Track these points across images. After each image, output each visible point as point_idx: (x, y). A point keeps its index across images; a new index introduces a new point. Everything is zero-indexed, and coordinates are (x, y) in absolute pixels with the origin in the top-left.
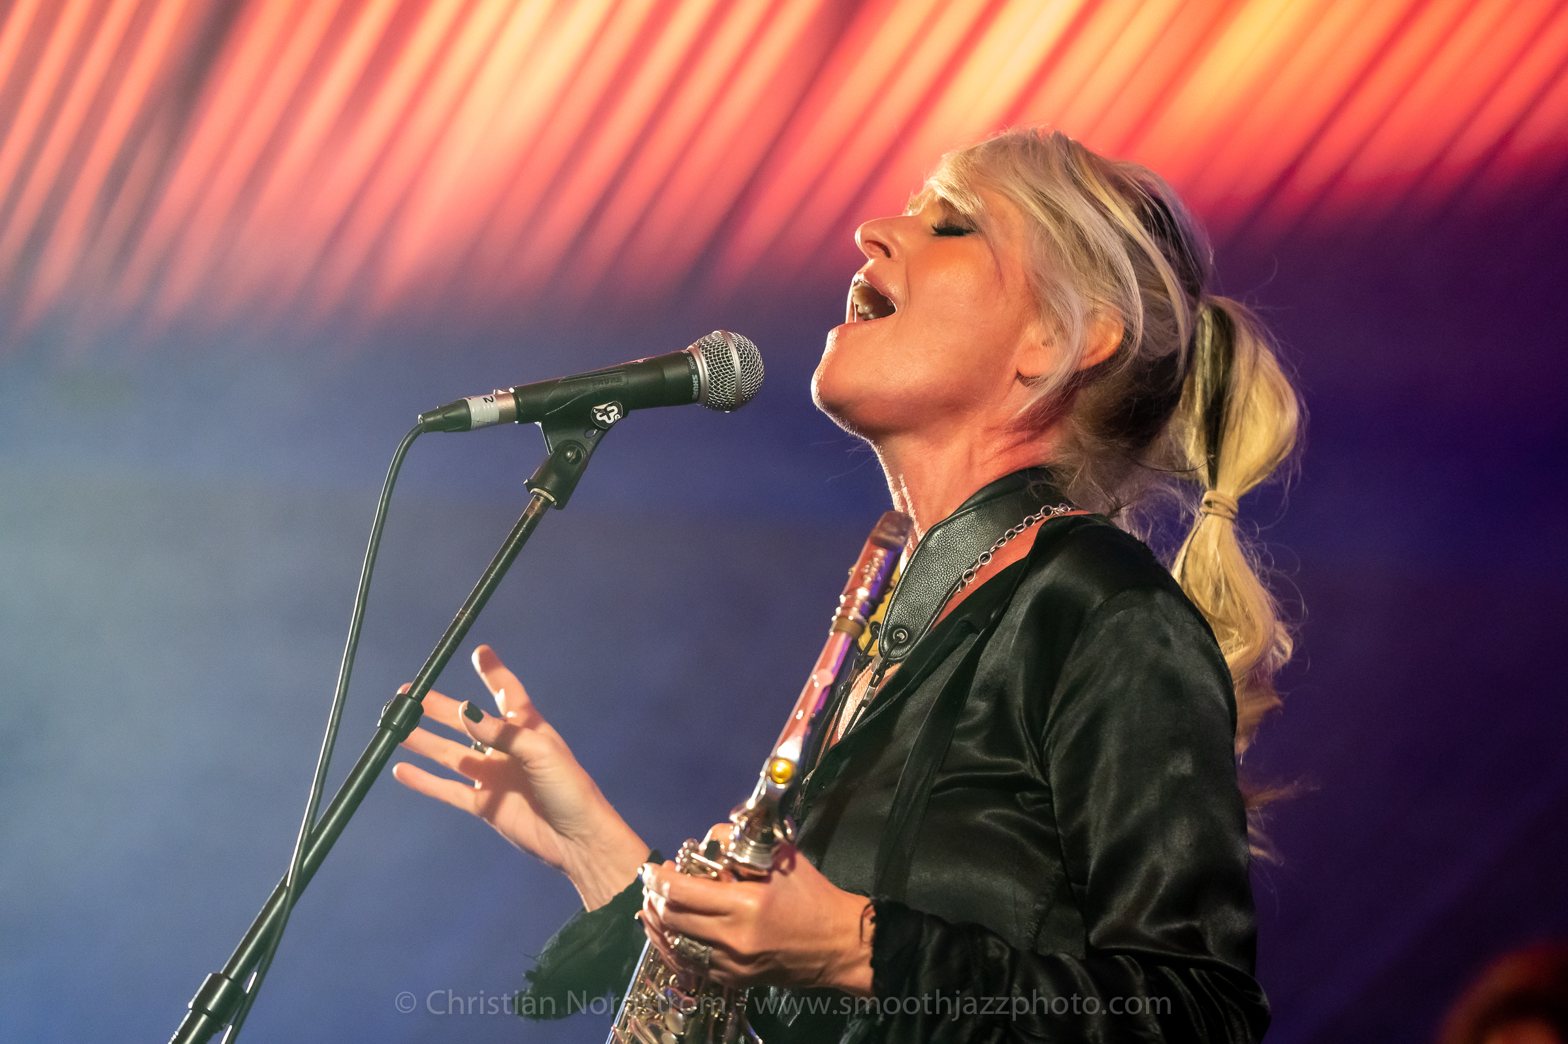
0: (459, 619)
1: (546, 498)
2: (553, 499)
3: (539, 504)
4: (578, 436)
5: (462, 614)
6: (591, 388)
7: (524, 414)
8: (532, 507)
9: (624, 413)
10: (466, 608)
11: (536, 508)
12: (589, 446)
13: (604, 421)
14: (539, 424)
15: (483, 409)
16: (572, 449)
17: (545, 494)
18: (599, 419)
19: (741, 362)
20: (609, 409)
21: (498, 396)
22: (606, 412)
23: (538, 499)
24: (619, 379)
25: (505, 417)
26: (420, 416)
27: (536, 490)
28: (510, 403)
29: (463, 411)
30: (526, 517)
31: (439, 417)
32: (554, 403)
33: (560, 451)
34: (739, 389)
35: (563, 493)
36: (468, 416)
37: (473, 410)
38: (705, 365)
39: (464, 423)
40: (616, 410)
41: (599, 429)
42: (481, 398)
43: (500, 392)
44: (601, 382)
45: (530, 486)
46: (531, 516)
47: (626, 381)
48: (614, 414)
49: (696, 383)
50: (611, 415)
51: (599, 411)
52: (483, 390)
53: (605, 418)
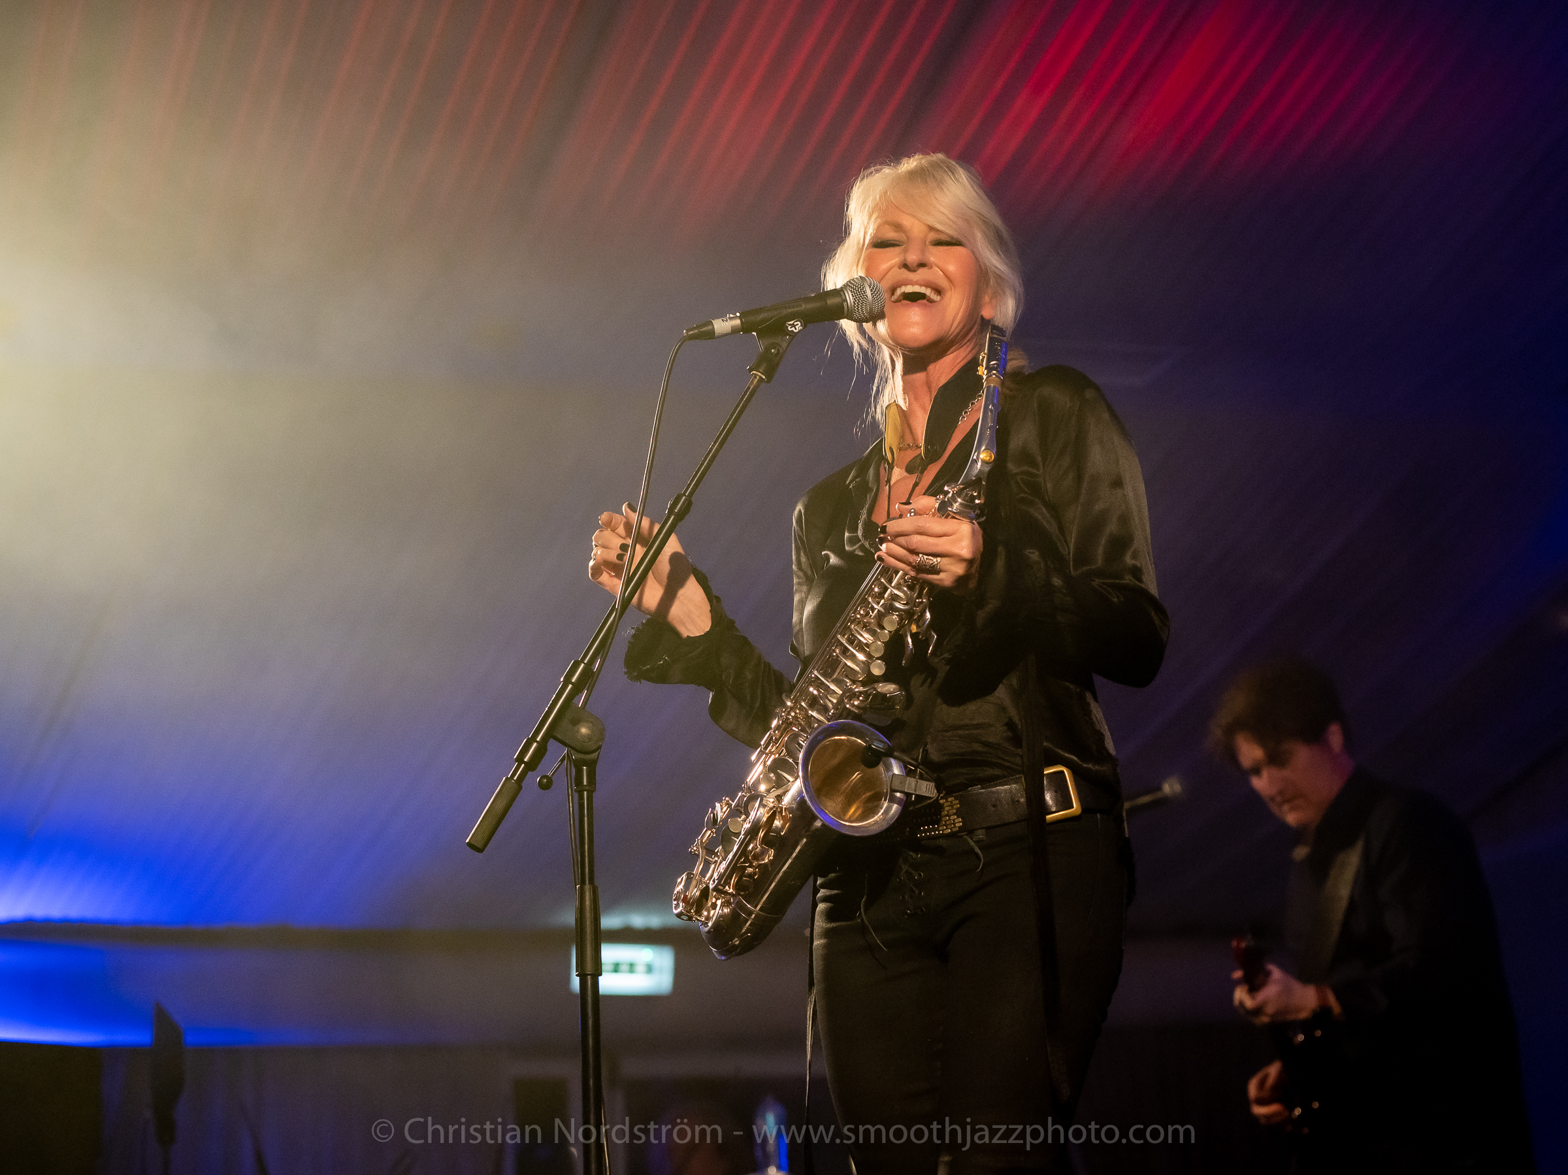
0: (711, 449)
1: (761, 377)
2: (764, 377)
3: (756, 380)
4: (778, 340)
5: (713, 446)
6: (785, 312)
7: (746, 328)
8: (752, 382)
9: (804, 325)
10: (715, 443)
11: (755, 383)
12: (784, 345)
13: (792, 331)
14: (755, 333)
15: (722, 326)
16: (774, 348)
17: (759, 374)
18: (790, 329)
19: (872, 294)
20: (795, 324)
21: (730, 318)
22: (793, 325)
23: (756, 378)
24: (801, 306)
25: (735, 331)
26: (685, 331)
27: (754, 372)
28: (738, 322)
29: (710, 327)
30: (749, 388)
31: (696, 331)
32: (763, 321)
33: (767, 349)
34: (871, 310)
35: (770, 373)
36: (713, 331)
37: (716, 327)
38: (851, 296)
39: (711, 335)
40: (800, 325)
41: (790, 335)
42: (720, 320)
43: (731, 316)
44: (790, 308)
45: (751, 370)
46: (752, 388)
47: (804, 307)
48: (799, 327)
49: (846, 307)
50: (797, 327)
51: (790, 325)
52: (721, 315)
53: (793, 329)
